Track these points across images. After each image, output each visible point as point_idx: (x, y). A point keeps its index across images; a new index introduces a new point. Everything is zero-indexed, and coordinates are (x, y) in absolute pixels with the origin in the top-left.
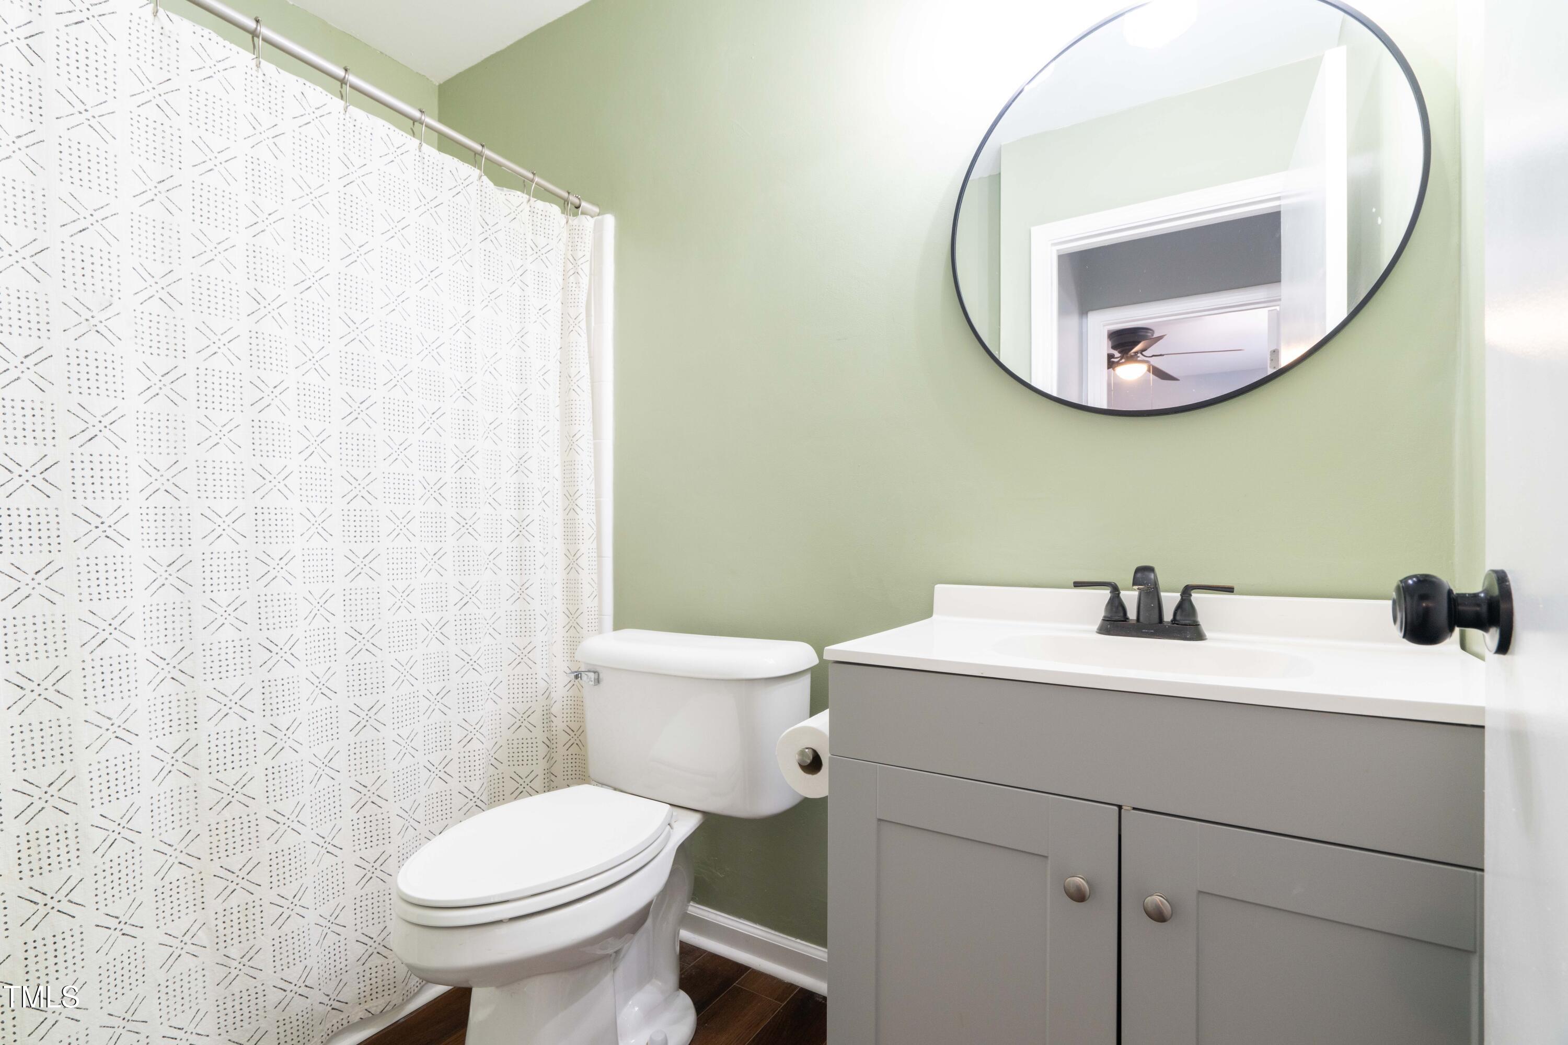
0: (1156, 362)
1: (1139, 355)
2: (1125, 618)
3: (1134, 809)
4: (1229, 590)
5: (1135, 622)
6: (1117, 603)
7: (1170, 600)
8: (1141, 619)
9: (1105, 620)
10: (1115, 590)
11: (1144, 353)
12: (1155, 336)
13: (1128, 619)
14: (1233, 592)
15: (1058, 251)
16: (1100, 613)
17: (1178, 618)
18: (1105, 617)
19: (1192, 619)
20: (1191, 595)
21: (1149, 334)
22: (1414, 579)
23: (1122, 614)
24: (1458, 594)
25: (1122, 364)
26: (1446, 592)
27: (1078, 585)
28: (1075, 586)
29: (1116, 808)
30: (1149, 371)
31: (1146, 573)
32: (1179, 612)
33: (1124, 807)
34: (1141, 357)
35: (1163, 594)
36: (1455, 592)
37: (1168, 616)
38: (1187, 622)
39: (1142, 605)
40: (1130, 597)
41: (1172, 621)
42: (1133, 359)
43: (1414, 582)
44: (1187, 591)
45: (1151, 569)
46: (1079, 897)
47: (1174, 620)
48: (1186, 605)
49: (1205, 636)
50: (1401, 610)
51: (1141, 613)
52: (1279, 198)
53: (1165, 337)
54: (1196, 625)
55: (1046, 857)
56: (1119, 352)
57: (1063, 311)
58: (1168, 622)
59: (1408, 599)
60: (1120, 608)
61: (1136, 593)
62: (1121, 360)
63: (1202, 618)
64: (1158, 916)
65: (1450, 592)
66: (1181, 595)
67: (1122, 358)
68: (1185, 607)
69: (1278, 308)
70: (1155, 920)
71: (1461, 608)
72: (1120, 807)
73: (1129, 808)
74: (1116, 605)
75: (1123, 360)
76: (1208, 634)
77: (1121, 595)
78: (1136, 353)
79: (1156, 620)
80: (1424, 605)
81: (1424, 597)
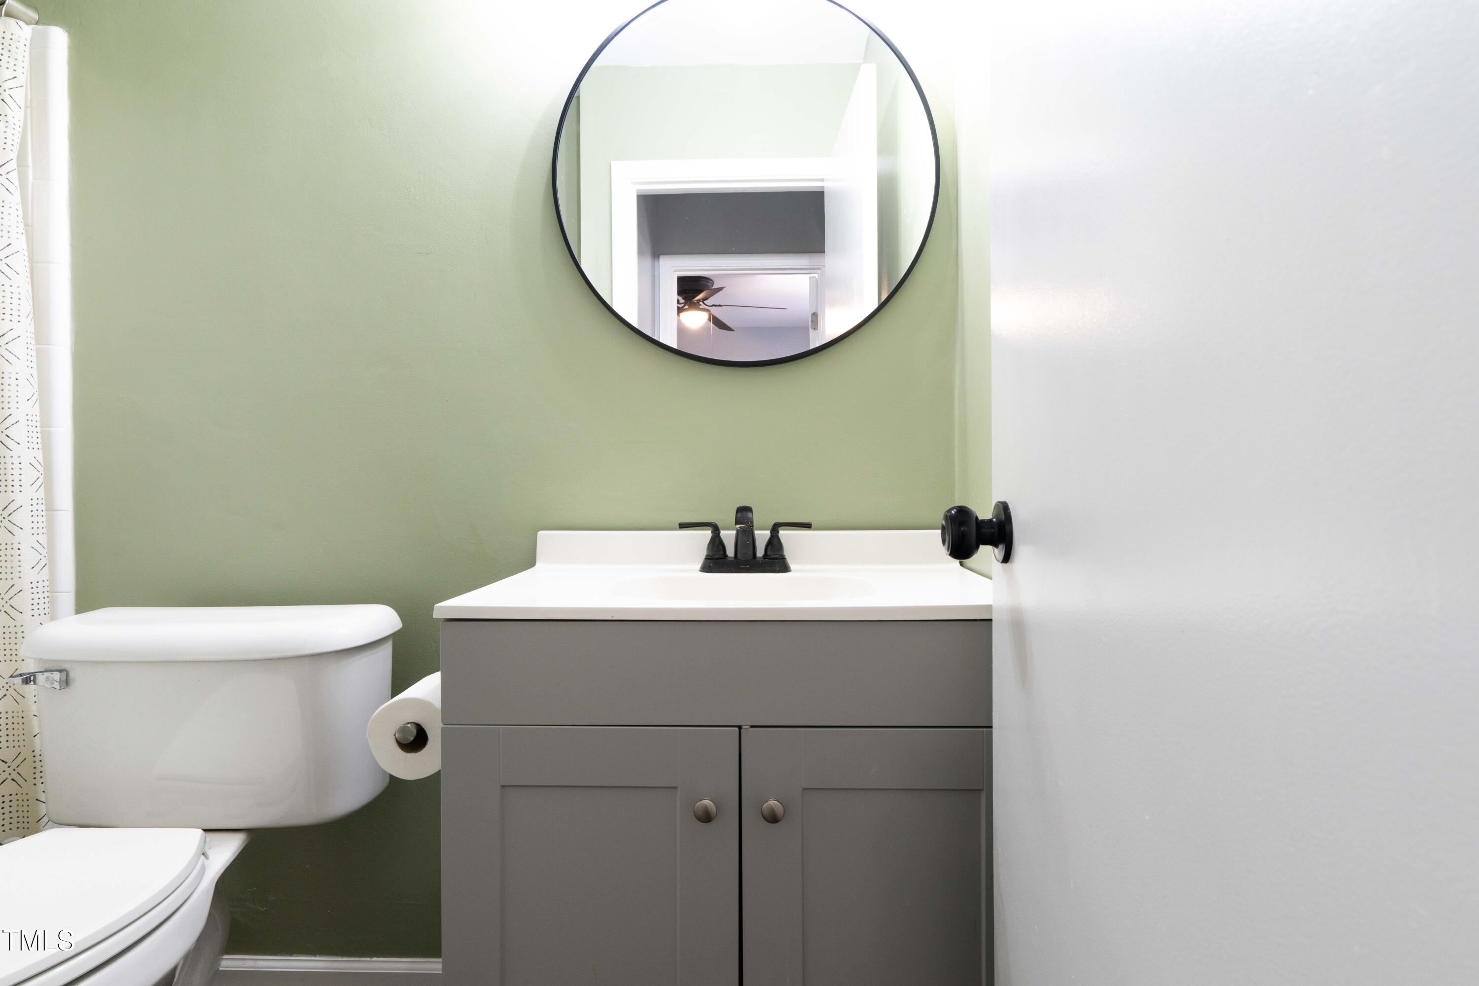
0: (715, 311)
1: (701, 303)
2: (725, 555)
3: (752, 727)
4: (807, 526)
5: (733, 559)
6: (717, 542)
7: (762, 536)
8: (739, 556)
9: (708, 558)
10: (716, 529)
11: (705, 302)
12: (714, 287)
13: (727, 556)
14: (810, 527)
15: (638, 191)
16: (702, 552)
17: (769, 553)
18: (707, 555)
19: (780, 553)
20: (779, 532)
21: (710, 284)
22: (955, 510)
23: (722, 552)
24: (980, 520)
25: (686, 310)
26: (975, 518)
27: (683, 526)
28: (680, 528)
29: (737, 729)
30: (709, 320)
31: (745, 513)
32: (769, 548)
33: (744, 727)
34: (702, 306)
35: (756, 532)
36: (980, 518)
37: (760, 552)
38: (776, 556)
39: (739, 543)
40: (729, 536)
41: (764, 556)
42: (694, 306)
43: (955, 512)
44: (775, 529)
45: (748, 509)
46: (706, 817)
47: (766, 555)
48: (775, 542)
49: (790, 568)
50: (949, 535)
51: (739, 549)
52: (822, 180)
53: (724, 289)
54: (783, 558)
55: (676, 788)
56: (684, 299)
57: (641, 252)
58: (760, 558)
59: (953, 525)
60: (721, 547)
61: (734, 532)
62: (684, 306)
63: (789, 553)
64: (773, 818)
65: (977, 518)
66: (771, 532)
67: (685, 304)
68: (774, 543)
69: (816, 275)
70: (771, 823)
71: (983, 530)
72: (740, 727)
73: (748, 727)
74: (716, 544)
75: (687, 307)
76: (792, 566)
77: (721, 534)
78: (699, 301)
79: (751, 556)
80: (962, 529)
81: (962, 523)
